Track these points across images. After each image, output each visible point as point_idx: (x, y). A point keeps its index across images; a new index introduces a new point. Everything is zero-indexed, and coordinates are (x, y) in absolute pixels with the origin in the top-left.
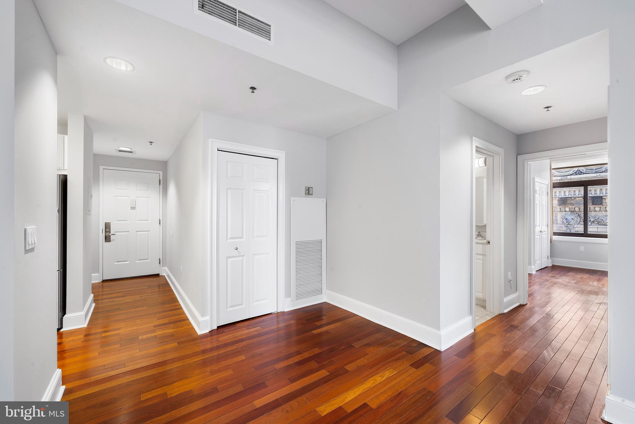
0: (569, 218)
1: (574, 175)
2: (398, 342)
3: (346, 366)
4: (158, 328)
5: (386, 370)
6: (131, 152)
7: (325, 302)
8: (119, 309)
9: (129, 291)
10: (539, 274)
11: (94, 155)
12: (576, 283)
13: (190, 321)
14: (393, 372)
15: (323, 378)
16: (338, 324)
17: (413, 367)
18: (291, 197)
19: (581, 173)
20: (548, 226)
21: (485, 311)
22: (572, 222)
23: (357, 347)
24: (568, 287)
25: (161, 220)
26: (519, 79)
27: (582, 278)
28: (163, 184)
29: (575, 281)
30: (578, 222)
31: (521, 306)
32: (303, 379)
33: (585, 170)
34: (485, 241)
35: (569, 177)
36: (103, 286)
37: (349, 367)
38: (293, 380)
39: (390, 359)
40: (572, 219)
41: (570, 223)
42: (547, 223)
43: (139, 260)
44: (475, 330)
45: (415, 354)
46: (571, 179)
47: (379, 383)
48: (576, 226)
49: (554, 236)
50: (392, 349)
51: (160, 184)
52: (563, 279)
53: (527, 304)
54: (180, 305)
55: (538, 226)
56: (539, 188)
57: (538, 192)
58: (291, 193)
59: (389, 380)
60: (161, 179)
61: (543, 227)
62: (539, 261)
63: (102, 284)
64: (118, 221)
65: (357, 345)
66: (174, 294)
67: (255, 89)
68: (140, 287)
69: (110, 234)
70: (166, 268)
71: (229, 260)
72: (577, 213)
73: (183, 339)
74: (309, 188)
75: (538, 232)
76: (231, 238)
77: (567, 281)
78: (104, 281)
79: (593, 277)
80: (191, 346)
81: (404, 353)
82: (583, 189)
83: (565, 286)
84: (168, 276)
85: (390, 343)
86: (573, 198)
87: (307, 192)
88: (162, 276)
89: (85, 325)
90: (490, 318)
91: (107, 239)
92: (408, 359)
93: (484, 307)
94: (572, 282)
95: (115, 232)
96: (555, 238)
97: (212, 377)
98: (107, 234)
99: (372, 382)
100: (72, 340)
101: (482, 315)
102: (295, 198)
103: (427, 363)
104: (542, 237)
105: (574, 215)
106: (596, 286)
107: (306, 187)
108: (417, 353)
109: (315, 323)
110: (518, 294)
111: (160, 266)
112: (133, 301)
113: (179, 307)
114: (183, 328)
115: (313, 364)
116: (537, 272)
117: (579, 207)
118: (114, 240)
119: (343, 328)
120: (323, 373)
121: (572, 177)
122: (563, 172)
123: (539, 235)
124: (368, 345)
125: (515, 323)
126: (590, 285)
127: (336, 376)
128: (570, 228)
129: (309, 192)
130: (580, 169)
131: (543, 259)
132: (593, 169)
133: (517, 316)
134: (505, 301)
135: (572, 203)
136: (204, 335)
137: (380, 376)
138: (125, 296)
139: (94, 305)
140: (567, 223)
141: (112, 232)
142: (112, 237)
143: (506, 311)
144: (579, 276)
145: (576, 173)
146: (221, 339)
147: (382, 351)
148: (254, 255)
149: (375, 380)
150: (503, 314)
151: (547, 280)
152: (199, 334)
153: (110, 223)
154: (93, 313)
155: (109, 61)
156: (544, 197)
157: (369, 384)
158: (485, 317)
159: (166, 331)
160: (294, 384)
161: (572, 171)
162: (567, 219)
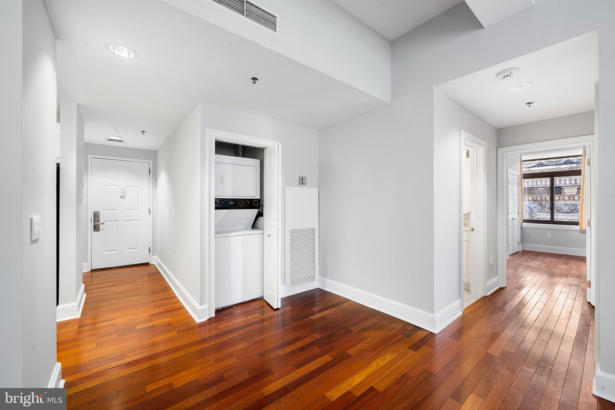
0: (532, 206)
1: (536, 167)
2: (394, 325)
3: (348, 350)
4: (155, 317)
5: (387, 353)
6: (121, 141)
7: (318, 288)
8: (112, 299)
9: (120, 280)
10: (512, 259)
11: (85, 144)
12: (546, 267)
13: (186, 310)
14: (393, 356)
15: (327, 364)
16: (333, 310)
17: (412, 350)
18: (286, 187)
19: (543, 165)
20: (519, 214)
21: (469, 294)
22: (535, 210)
23: (355, 331)
24: (540, 271)
25: (151, 209)
26: (509, 76)
27: (551, 261)
28: (153, 174)
29: (545, 265)
30: (540, 210)
31: (501, 289)
32: (308, 365)
33: (546, 163)
34: (469, 229)
35: (532, 169)
36: (91, 276)
37: (351, 352)
38: (299, 366)
39: (389, 343)
40: (535, 207)
41: (533, 211)
42: (518, 211)
43: (128, 249)
44: (463, 312)
45: (412, 337)
46: (533, 170)
47: (383, 366)
48: (538, 214)
49: (524, 223)
50: (389, 333)
51: (150, 173)
52: (535, 263)
53: (506, 287)
54: (174, 293)
55: (510, 214)
56: (512, 179)
57: (510, 182)
58: (287, 182)
59: (391, 363)
60: (151, 168)
61: (515, 215)
62: (511, 247)
63: (91, 273)
64: (107, 210)
65: (355, 329)
66: (167, 283)
67: (257, 79)
68: (131, 276)
69: (99, 223)
70: (156, 257)
72: (539, 202)
73: (182, 328)
74: (302, 178)
75: (510, 219)
77: (538, 264)
78: (92, 271)
79: (560, 261)
80: (191, 335)
81: (401, 336)
82: (550, 179)
83: (537, 270)
84: (159, 264)
85: (386, 327)
86: (535, 188)
87: (301, 181)
88: (152, 264)
89: (78, 316)
90: (475, 301)
91: (96, 228)
92: (405, 342)
93: (468, 291)
94: (542, 265)
95: (104, 221)
96: (525, 225)
97: (217, 365)
98: (96, 223)
99: (375, 366)
100: (67, 332)
101: (468, 298)
102: (289, 188)
103: (425, 346)
104: (514, 224)
105: (536, 204)
106: (564, 269)
107: (299, 177)
108: (413, 335)
109: (311, 309)
110: (498, 278)
111: (150, 255)
112: (125, 290)
113: (173, 295)
114: (180, 317)
115: (316, 350)
116: (510, 257)
117: (540, 196)
118: (103, 229)
119: (339, 314)
120: (326, 359)
121: (535, 168)
122: (527, 164)
123: (512, 223)
124: (365, 329)
125: (499, 305)
126: (559, 268)
127: (340, 361)
128: (533, 216)
129: (302, 181)
130: (542, 161)
131: (515, 244)
132: (553, 162)
133: (499, 299)
134: (487, 285)
135: (535, 192)
136: (203, 323)
137: (382, 360)
138: (117, 286)
139: (85, 294)
140: (530, 211)
141: (101, 222)
142: (101, 227)
143: (488, 294)
144: (548, 260)
145: (538, 166)
146: (220, 327)
147: (379, 334)
149: (378, 363)
150: (486, 297)
151: (520, 264)
152: (197, 323)
153: (99, 212)
154: (85, 304)
155: (111, 47)
156: (515, 187)
157: (373, 367)
158: (470, 300)
159: (163, 320)
160: (300, 369)
161: (534, 163)
162: (530, 207)
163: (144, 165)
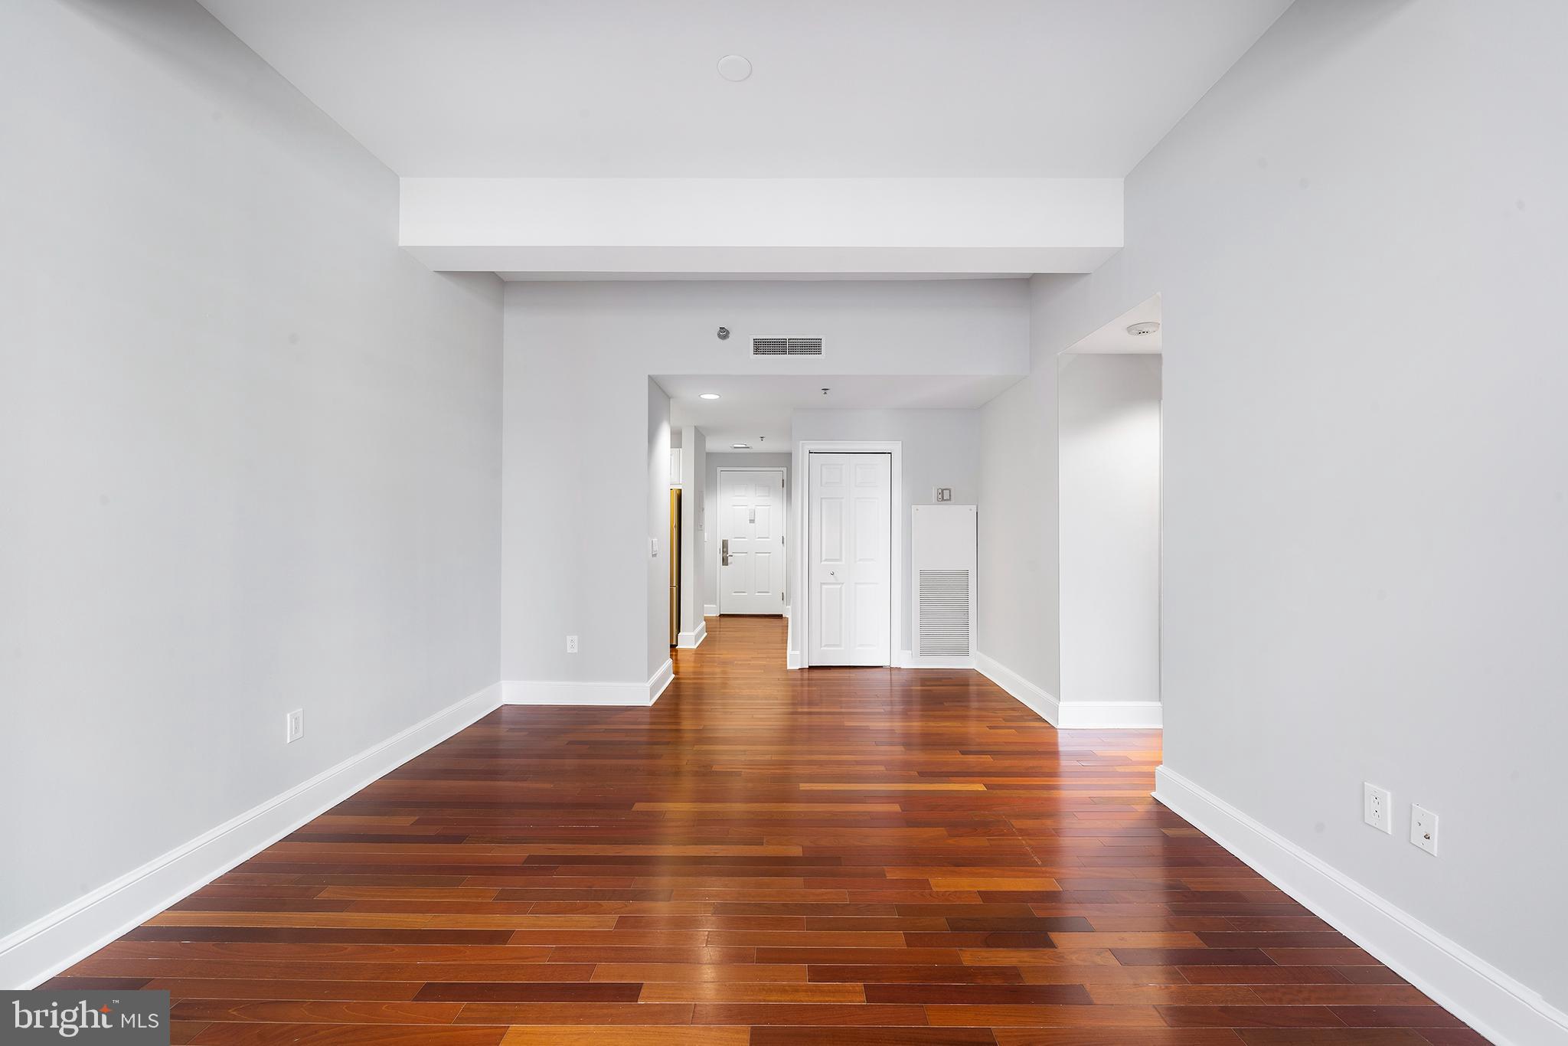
6: (748, 447)
7: (973, 669)
11: (708, 454)
18: (913, 506)
25: (785, 537)
28: (787, 487)
36: (720, 620)
43: (759, 592)
51: (783, 487)
58: (914, 498)
60: (785, 479)
63: (719, 617)
64: (736, 537)
69: (728, 555)
70: (789, 607)
71: (824, 587)
74: (943, 491)
76: (826, 560)
78: (721, 615)
87: (940, 496)
88: (785, 618)
89: (695, 647)
91: (725, 562)
95: (733, 553)
98: (725, 555)
100: (685, 656)
102: (919, 507)
107: (938, 489)
111: (783, 603)
118: (732, 563)
129: (944, 496)
139: (705, 632)
141: (730, 553)
142: (730, 559)
148: (856, 583)
153: (728, 540)
154: (704, 639)
155: (702, 396)
163: (777, 474)
